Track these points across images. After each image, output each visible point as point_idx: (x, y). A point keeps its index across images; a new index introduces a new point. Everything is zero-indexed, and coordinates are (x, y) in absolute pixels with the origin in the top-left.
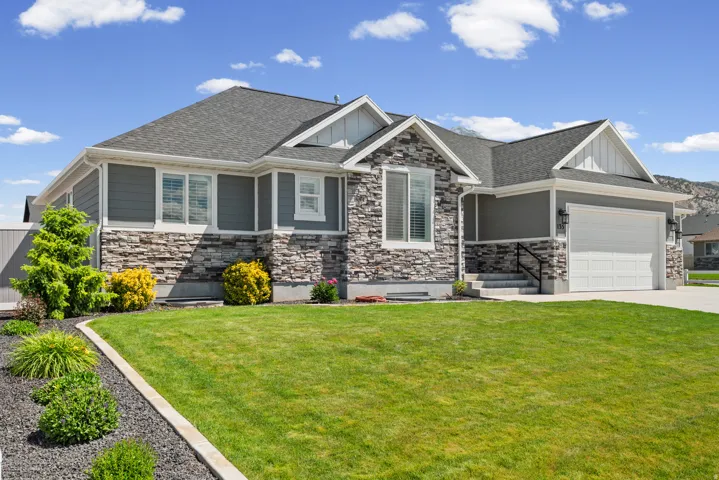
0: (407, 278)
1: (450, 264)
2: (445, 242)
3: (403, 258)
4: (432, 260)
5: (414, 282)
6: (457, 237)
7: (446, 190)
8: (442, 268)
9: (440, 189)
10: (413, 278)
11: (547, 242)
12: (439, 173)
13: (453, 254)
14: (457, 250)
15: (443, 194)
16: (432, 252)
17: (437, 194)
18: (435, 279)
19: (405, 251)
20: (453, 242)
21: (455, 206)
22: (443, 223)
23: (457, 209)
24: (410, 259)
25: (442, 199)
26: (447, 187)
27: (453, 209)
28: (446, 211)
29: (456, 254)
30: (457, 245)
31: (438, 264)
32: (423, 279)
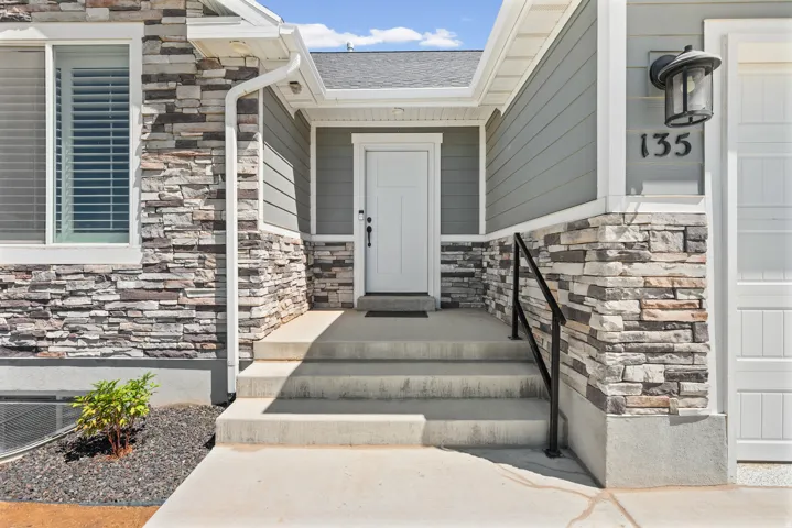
0: (36, 350)
1: (199, 308)
2: (179, 240)
3: (20, 293)
4: (127, 296)
5: (60, 362)
6: (220, 225)
7: (187, 80)
8: (166, 321)
9: (163, 78)
10: (55, 349)
11: (583, 225)
12: (154, 30)
13: (210, 275)
14: (222, 264)
15: (171, 94)
16: (128, 273)
17: (150, 96)
18: (139, 355)
19: (27, 270)
20: (209, 239)
21: (212, 127)
22: (174, 182)
23: (221, 136)
24: (47, 293)
25: (170, 108)
26: (190, 69)
27: (209, 136)
28: (181, 144)
29: (221, 279)
30: (220, 249)
31: (152, 308)
32: (94, 353)
